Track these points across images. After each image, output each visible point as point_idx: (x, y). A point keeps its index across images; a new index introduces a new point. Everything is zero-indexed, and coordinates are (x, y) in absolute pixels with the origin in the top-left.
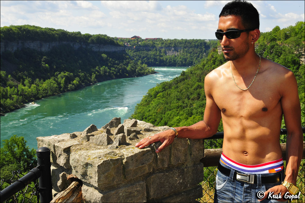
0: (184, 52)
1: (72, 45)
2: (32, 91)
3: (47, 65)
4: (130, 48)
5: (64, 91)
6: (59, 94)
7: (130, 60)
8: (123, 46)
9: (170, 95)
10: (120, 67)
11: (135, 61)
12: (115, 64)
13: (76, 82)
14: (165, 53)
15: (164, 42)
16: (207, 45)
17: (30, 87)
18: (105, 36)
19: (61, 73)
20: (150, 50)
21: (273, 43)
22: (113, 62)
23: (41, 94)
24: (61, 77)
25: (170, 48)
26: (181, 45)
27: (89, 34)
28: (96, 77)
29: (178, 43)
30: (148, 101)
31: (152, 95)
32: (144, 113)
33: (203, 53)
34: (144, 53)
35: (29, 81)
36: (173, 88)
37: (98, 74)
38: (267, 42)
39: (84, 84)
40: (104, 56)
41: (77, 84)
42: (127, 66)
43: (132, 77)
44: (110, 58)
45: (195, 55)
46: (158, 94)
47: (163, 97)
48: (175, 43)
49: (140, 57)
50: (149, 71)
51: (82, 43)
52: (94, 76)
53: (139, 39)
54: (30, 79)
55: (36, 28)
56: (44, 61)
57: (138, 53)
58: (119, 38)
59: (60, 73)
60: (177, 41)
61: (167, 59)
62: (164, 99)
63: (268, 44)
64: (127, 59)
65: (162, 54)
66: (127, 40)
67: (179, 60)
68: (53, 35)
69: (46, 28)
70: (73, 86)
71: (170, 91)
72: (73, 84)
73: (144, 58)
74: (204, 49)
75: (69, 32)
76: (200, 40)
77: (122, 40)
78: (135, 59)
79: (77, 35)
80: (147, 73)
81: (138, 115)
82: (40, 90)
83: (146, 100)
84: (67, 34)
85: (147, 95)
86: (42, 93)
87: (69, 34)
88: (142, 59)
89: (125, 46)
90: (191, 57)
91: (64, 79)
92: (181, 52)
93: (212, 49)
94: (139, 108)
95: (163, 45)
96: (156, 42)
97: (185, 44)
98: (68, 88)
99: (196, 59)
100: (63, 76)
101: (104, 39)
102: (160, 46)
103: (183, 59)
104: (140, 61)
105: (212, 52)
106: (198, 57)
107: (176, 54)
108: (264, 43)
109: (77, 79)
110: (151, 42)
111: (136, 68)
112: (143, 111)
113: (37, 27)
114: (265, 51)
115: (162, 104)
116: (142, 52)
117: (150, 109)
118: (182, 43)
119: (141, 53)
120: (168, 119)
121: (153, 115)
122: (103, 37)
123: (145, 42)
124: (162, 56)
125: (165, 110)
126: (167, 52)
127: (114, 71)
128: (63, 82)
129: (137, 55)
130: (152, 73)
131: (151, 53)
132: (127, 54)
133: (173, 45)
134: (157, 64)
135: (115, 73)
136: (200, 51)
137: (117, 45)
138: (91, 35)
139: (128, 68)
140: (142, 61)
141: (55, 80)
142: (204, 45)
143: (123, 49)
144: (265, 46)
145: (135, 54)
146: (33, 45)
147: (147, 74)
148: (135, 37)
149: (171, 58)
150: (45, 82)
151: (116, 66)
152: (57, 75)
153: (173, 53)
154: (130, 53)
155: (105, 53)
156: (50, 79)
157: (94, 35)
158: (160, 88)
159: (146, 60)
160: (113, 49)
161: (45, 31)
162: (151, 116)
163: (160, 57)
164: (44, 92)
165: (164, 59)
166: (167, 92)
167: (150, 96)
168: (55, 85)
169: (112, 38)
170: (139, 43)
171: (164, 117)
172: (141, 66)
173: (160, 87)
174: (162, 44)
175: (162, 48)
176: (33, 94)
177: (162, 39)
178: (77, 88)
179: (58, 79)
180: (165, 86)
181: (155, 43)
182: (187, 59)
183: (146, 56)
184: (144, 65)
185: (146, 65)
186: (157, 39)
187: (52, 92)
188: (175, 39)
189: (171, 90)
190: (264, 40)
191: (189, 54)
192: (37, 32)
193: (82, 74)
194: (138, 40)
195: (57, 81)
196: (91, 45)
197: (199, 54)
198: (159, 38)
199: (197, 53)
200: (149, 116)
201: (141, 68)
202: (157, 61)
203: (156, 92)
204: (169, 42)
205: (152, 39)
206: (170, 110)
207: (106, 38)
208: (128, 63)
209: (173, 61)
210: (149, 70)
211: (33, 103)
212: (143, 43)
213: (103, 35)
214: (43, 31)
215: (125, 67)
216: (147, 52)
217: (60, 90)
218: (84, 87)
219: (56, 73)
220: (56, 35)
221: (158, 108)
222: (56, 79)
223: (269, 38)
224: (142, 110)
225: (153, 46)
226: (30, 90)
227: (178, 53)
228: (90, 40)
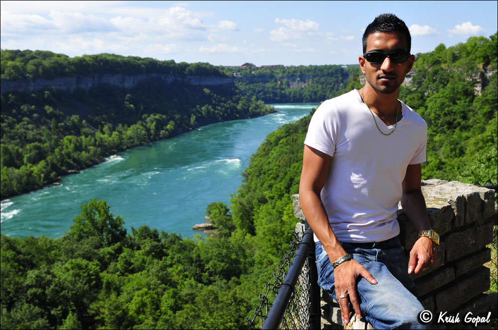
0: (313, 83)
1: (163, 78)
2: (113, 140)
3: (132, 106)
4: (240, 80)
5: (154, 140)
6: (148, 143)
7: (241, 95)
8: (231, 77)
9: (295, 142)
10: (228, 106)
11: (248, 96)
12: (220, 101)
13: (171, 127)
14: (288, 85)
15: (286, 70)
16: (344, 72)
17: (110, 135)
18: (207, 64)
19: (151, 115)
20: (268, 82)
21: (436, 67)
22: (218, 99)
23: (126, 145)
24: (151, 120)
25: (295, 77)
26: (309, 74)
27: (186, 63)
28: (196, 120)
29: (305, 70)
30: (266, 150)
31: (272, 141)
32: (262, 166)
33: (340, 84)
34: (259, 86)
35: (109, 127)
36: (300, 132)
37: (200, 115)
38: (428, 65)
39: (181, 129)
40: (207, 91)
41: (172, 130)
42: (238, 104)
43: (245, 118)
44: (214, 94)
45: (329, 86)
46: (280, 140)
47: (287, 144)
48: (301, 71)
49: (255, 91)
50: (267, 110)
51: (177, 75)
52: (193, 119)
53: (252, 67)
54: (110, 124)
55: (116, 58)
56: (127, 101)
57: (251, 86)
58: (226, 67)
59: (149, 116)
60: (304, 68)
61: (290, 93)
62: (288, 146)
63: (429, 69)
64: (236, 94)
65: (284, 87)
66: (237, 69)
67: (306, 93)
68: (139, 65)
69: (129, 57)
70: (167, 132)
71: (296, 135)
72: (167, 130)
73: (259, 92)
74: (341, 78)
75: (159, 61)
76: (335, 66)
77: (230, 69)
78: (248, 94)
79: (170, 64)
80: (264, 112)
81: (253, 169)
82: (123, 139)
83: (265, 149)
84: (157, 64)
85: (266, 141)
86: (127, 142)
87: (159, 63)
88: (257, 94)
89: (234, 77)
90: (323, 89)
91: (155, 123)
92: (310, 83)
93: (351, 77)
94: (255, 159)
95: (285, 75)
96: (275, 71)
97: (314, 72)
98: (160, 135)
99: (331, 91)
100: (152, 119)
101: (205, 69)
102: (280, 75)
103: (312, 92)
104: (254, 97)
105: (352, 82)
106: (333, 89)
107: (303, 86)
108: (424, 68)
109: (172, 123)
110: (268, 71)
111: (250, 106)
112: (261, 163)
113: (117, 56)
114: (425, 78)
115: (286, 154)
116: (258, 84)
117: (270, 160)
118: (311, 71)
119: (256, 86)
120: (295, 174)
121: (274, 168)
122: (204, 66)
123: (260, 71)
124: (283, 89)
125: (290, 162)
126: (291, 83)
127: (221, 110)
128: (153, 128)
129: (250, 89)
130: (271, 113)
131: (269, 85)
132: (237, 88)
133: (298, 74)
134: (278, 100)
135: (221, 113)
136: (335, 81)
137: (224, 76)
138: (188, 64)
139: (239, 107)
140: (257, 96)
141: (142, 125)
142: (341, 72)
143: (232, 81)
144: (425, 72)
145: (247, 87)
146: (113, 80)
147: (264, 114)
148: (247, 64)
149: (296, 91)
150: (130, 128)
151: (222, 104)
152: (145, 119)
153: (298, 84)
154: (241, 86)
155: (207, 87)
156: (136, 123)
157: (192, 64)
158: (282, 133)
159: (262, 95)
160: (218, 82)
161: (128, 61)
162: (271, 169)
163: (281, 90)
164: (129, 141)
165: (287, 93)
166: (291, 137)
167: (269, 144)
168: (143, 132)
169: (216, 66)
170: (253, 73)
171: (290, 171)
172: (256, 103)
173: (283, 131)
174: (284, 72)
175: (283, 78)
176: (114, 144)
177: (283, 66)
178: (172, 135)
179: (147, 123)
180: (289, 130)
181: (273, 72)
182: (318, 92)
183: (262, 90)
184: (259, 102)
185: (263, 102)
186: (277, 66)
187: (139, 141)
188: (301, 66)
189: (298, 135)
190: (423, 63)
191: (321, 86)
192: (118, 63)
193: (177, 116)
194: (250, 68)
195: (145, 127)
196: (189, 77)
197: (334, 85)
198: (279, 65)
199: (331, 84)
200: (269, 170)
201: (256, 106)
202: (277, 97)
203: (278, 138)
204: (293, 69)
205: (270, 66)
206: (297, 162)
207: (208, 66)
208: (239, 99)
209: (298, 96)
210: (267, 108)
211: (115, 156)
212: (258, 72)
213: (203, 63)
214: (125, 61)
215: (235, 104)
216: (263, 85)
217: (150, 139)
218: (181, 133)
219: (144, 116)
220: (143, 66)
221: (280, 158)
222: (144, 124)
223: (430, 61)
224: (259, 163)
225: (272, 76)
226: (110, 139)
227: (306, 84)
228: (187, 70)
